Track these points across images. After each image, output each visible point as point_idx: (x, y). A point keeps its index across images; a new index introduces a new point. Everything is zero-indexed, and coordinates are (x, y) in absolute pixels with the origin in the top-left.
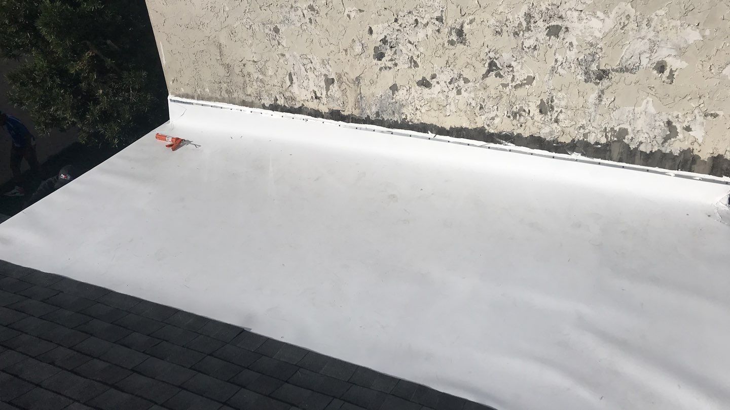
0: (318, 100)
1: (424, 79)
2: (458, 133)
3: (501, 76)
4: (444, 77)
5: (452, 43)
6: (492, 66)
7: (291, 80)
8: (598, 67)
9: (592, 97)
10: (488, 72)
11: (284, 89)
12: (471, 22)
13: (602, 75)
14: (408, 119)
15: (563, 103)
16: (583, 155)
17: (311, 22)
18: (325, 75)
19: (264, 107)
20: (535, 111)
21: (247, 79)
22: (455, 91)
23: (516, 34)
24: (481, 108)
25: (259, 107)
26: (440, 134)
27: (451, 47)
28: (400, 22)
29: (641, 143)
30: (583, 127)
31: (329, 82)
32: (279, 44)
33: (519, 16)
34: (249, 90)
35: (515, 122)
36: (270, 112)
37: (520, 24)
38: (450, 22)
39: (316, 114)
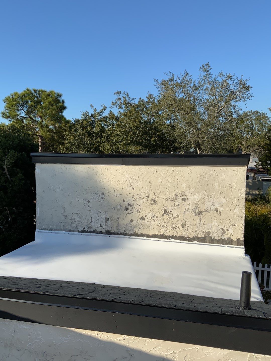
0: (101, 227)
1: (142, 217)
2: (155, 236)
3: (168, 215)
4: (149, 216)
5: (152, 204)
6: (165, 211)
7: (92, 220)
8: (198, 210)
9: (198, 221)
10: (164, 213)
11: (88, 224)
12: (158, 197)
13: (200, 213)
14: (136, 232)
15: (189, 223)
16: (197, 242)
17: (102, 199)
18: (106, 217)
19: (79, 231)
20: (180, 227)
21: (73, 221)
22: (153, 221)
23: (172, 201)
24: (162, 227)
25: (76, 232)
26: (148, 237)
27: (151, 206)
28: (134, 198)
29: (215, 236)
30: (196, 231)
31: (107, 220)
32: (89, 206)
33: (172, 196)
34: (73, 225)
35: (174, 231)
36: (81, 233)
37: (173, 198)
38: (151, 198)
39: (100, 233)
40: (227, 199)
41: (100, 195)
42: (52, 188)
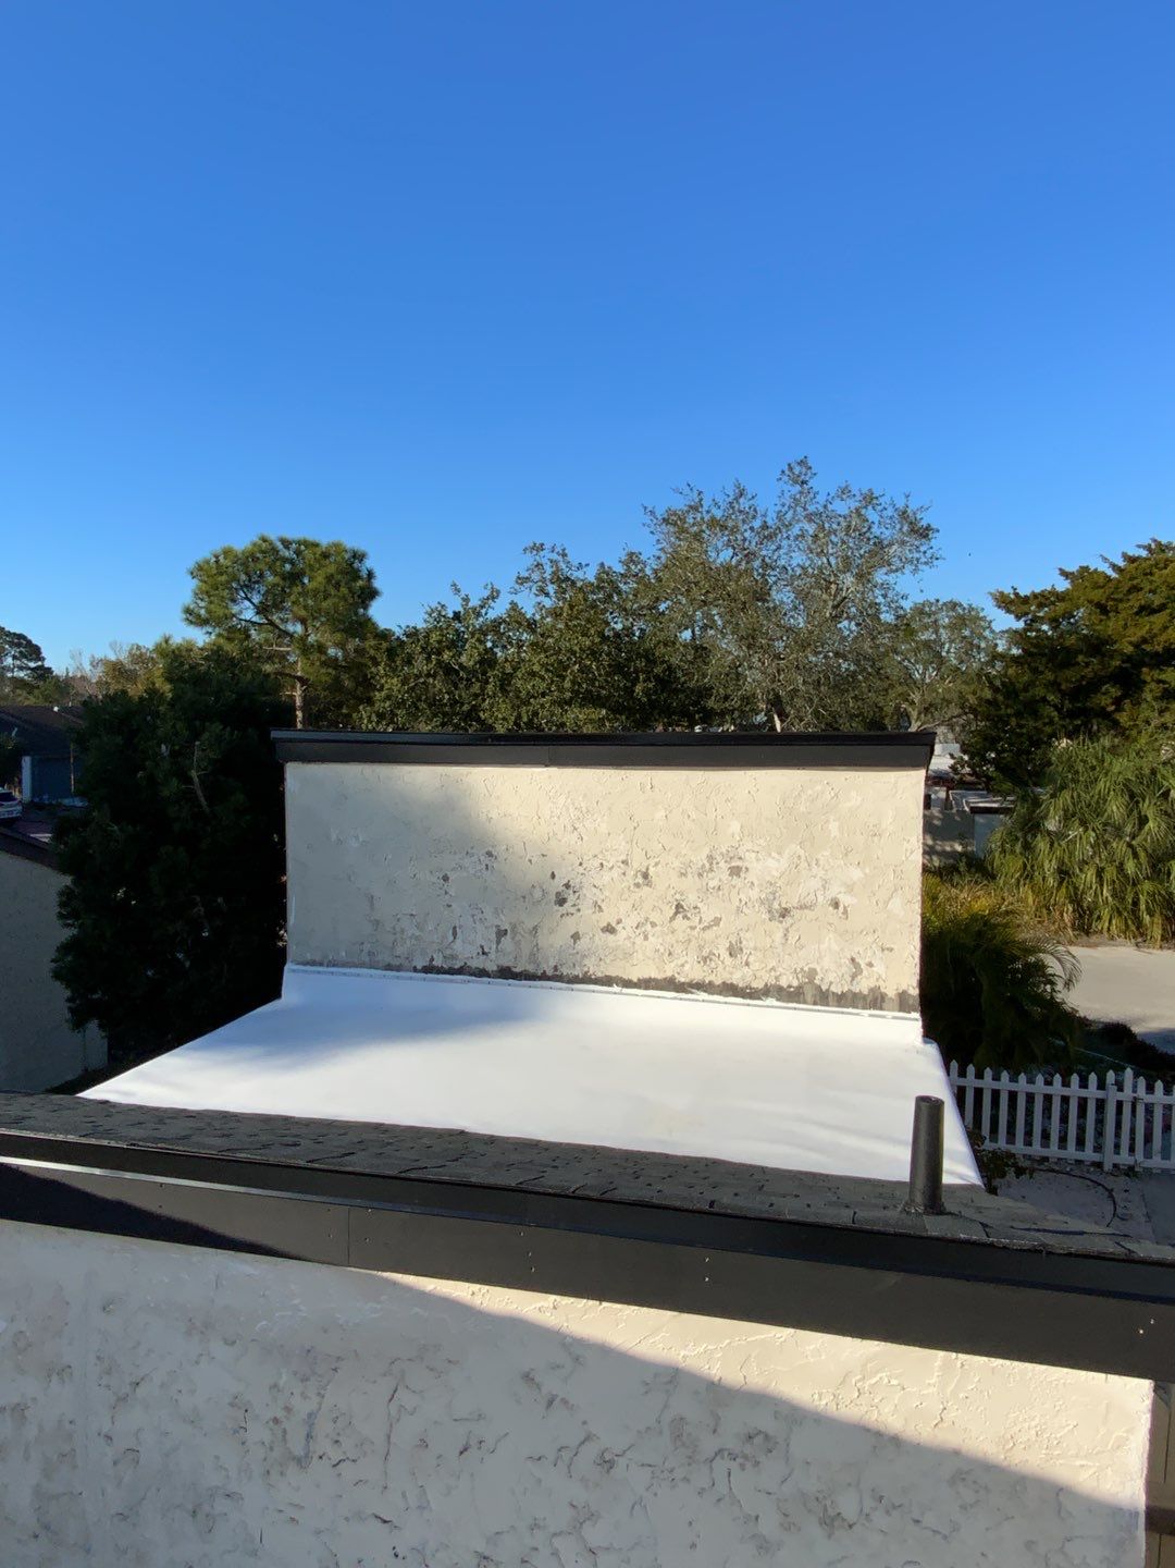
0: (485, 956)
1: (609, 924)
2: (647, 984)
3: (689, 919)
4: (630, 922)
5: (637, 885)
6: (679, 906)
7: (455, 934)
8: (780, 905)
9: (778, 936)
10: (676, 913)
11: (444, 946)
12: (657, 864)
13: (784, 913)
14: (591, 972)
15: (752, 945)
16: (778, 1000)
17: (487, 868)
18: (497, 926)
19: (415, 970)
20: (725, 955)
21: (399, 936)
22: (642, 937)
23: (700, 875)
24: (670, 954)
25: (408, 970)
26: (627, 987)
27: (637, 890)
28: (584, 866)
29: (831, 983)
30: (773, 969)
31: (501, 933)
32: (446, 893)
33: (700, 858)
34: (399, 950)
35: (705, 968)
36: (423, 975)
37: (704, 865)
38: (636, 865)
39: (482, 973)
40: (867, 871)
41: (482, 858)
42: (334, 837)
